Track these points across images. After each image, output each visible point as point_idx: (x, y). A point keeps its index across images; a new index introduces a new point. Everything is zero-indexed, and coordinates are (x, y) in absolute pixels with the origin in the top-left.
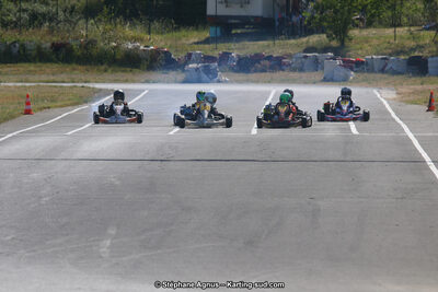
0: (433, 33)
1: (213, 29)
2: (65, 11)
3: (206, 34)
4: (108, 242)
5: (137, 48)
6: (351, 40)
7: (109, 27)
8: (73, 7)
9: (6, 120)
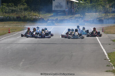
0: (105, 14)
1: (54, 13)
2: (20, 9)
3: (52, 14)
4: (22, 63)
5: (36, 18)
6: (85, 16)
7: (30, 13)
8: (22, 8)
9: (4, 34)
